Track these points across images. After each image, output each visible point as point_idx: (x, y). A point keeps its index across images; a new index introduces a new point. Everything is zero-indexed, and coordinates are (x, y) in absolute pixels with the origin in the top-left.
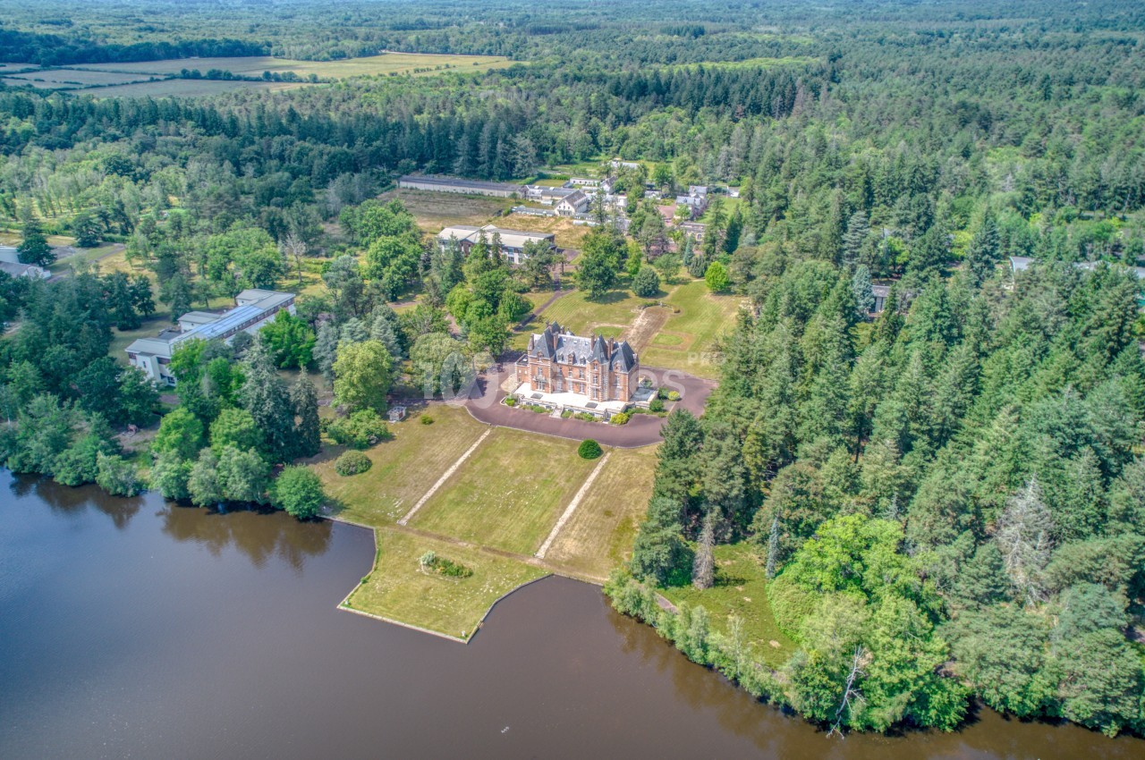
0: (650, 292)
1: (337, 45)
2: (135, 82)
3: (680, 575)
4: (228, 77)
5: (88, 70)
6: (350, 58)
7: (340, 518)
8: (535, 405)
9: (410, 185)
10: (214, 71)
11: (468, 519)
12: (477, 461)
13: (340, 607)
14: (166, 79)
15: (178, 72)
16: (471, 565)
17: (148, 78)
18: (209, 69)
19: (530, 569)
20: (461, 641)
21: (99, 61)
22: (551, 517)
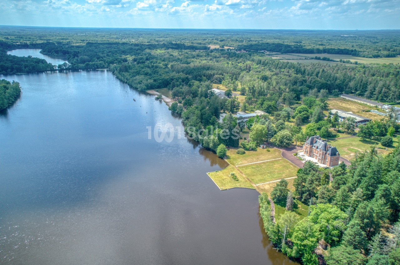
0: (386, 144)
1: (378, 53)
2: (300, 59)
3: (283, 204)
4: (328, 60)
5: (292, 55)
6: (381, 57)
7: (226, 160)
8: (301, 158)
9: (344, 97)
10: (325, 58)
11: (251, 172)
12: (269, 163)
13: (207, 173)
14: (310, 59)
15: (314, 57)
16: (240, 179)
17: (304, 58)
18: (323, 57)
19: (252, 186)
20: (220, 189)
21: (297, 53)
22: (271, 180)
